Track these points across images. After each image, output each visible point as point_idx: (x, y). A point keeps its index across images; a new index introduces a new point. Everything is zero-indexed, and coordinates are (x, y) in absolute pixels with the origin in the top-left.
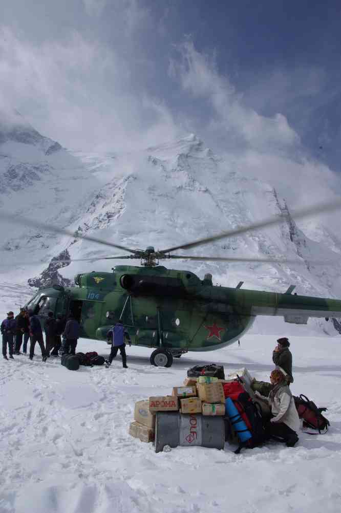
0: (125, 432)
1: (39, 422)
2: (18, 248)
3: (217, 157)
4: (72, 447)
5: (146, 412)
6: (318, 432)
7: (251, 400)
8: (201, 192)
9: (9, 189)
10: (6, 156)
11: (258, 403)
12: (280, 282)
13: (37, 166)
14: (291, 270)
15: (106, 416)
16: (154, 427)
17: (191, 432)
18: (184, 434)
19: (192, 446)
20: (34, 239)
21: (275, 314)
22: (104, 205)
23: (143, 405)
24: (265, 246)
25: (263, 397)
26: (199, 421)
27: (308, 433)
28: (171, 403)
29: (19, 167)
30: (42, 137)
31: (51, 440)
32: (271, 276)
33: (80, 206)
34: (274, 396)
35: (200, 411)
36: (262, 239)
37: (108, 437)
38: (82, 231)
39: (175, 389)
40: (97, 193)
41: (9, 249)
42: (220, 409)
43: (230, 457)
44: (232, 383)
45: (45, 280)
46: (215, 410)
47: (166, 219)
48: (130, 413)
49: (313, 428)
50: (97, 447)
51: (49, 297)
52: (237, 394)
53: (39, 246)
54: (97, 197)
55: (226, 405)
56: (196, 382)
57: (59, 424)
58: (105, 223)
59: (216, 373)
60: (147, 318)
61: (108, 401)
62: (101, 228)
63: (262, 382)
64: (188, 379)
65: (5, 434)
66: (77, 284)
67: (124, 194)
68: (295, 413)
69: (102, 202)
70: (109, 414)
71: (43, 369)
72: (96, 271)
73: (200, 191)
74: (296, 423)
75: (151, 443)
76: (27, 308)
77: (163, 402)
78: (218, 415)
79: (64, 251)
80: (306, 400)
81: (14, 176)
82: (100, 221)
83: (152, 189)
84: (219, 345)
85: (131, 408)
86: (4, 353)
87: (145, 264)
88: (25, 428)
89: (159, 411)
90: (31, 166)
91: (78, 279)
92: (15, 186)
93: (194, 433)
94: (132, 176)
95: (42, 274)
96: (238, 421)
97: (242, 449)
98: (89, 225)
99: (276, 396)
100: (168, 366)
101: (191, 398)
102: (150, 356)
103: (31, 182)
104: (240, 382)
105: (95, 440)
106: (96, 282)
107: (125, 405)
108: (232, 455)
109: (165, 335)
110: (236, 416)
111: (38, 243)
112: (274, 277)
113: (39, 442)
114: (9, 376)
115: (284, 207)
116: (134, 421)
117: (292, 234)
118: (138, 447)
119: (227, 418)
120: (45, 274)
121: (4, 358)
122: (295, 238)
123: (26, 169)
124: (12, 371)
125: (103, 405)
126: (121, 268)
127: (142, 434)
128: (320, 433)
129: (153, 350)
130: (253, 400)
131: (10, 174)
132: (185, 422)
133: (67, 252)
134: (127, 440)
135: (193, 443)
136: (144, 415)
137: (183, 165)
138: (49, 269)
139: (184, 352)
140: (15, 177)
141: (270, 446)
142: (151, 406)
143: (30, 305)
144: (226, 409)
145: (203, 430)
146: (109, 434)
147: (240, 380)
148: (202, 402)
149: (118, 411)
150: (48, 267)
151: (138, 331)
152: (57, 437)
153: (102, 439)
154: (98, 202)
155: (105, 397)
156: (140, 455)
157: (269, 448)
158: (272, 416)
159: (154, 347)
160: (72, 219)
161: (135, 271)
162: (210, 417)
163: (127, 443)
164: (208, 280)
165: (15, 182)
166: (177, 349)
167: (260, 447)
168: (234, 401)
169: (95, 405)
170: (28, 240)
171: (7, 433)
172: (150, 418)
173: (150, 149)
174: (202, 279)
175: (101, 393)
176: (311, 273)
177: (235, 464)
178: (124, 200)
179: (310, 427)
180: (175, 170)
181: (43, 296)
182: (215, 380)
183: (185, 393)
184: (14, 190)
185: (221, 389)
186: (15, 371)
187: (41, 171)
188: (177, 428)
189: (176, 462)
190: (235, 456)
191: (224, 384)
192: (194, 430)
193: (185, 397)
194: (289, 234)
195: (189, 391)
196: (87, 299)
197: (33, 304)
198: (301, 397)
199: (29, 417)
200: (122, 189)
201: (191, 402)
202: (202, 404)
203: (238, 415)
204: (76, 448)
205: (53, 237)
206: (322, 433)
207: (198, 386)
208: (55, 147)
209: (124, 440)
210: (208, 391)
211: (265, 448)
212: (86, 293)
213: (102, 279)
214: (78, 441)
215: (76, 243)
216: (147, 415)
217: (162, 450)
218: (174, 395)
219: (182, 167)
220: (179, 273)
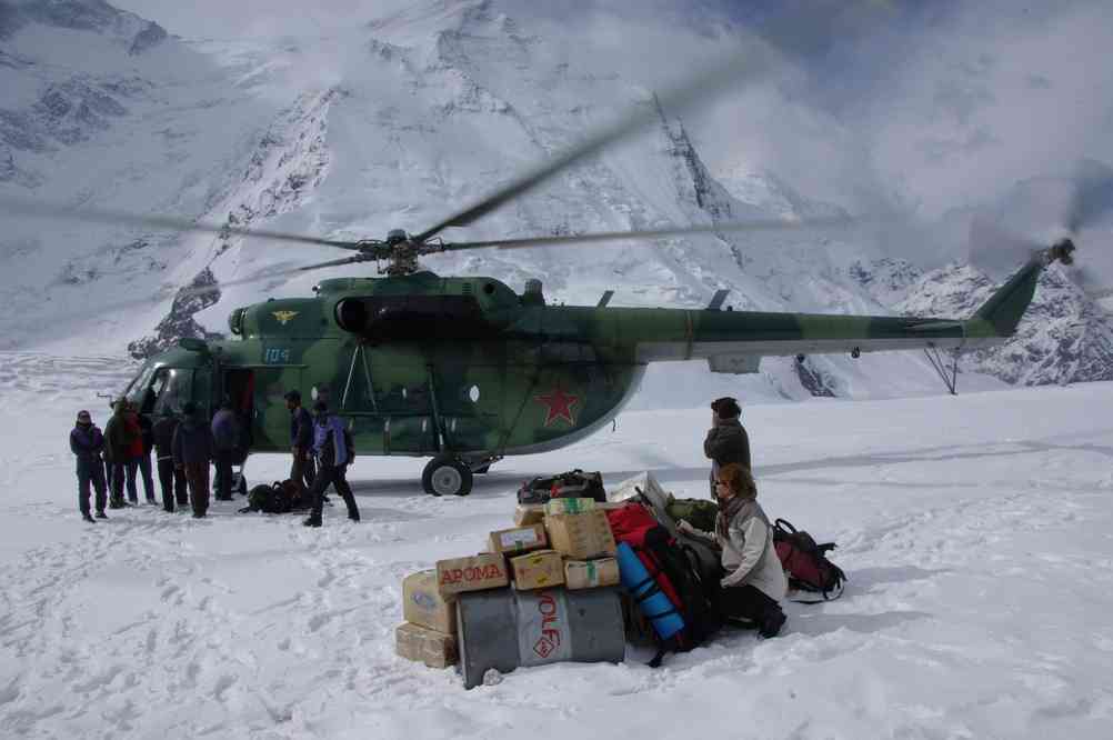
0: (386, 649)
1: (177, 655)
2: (96, 276)
3: (523, 33)
4: (263, 702)
5: (429, 597)
6: (823, 599)
7: (674, 545)
8: (495, 114)
9: (51, 141)
10: (31, 63)
11: (690, 549)
12: (682, 296)
13: (114, 82)
14: (703, 268)
15: (336, 620)
16: (454, 631)
17: (545, 632)
18: (529, 638)
19: (552, 662)
20: (129, 252)
21: (687, 357)
22: (282, 160)
23: (422, 582)
24: (644, 221)
25: (699, 533)
26: (561, 602)
27: (801, 602)
28: (490, 570)
29: (68, 86)
30: (115, 12)
31: (210, 694)
32: (662, 285)
33: (227, 167)
34: (728, 526)
35: (562, 582)
36: (636, 206)
37: (346, 669)
38: (238, 223)
39: (496, 536)
40: (263, 134)
41: (75, 281)
42: (607, 571)
43: (644, 677)
44: (627, 508)
45: (168, 341)
46: (596, 576)
47: (424, 180)
48: (392, 605)
49: (809, 591)
50: (324, 695)
51: (174, 368)
52: (640, 533)
53: (143, 267)
54: (264, 143)
55: (620, 560)
56: (542, 515)
57: (225, 650)
58: (288, 201)
59: (586, 490)
60: (404, 392)
61: (338, 584)
62: (279, 212)
63: (690, 500)
64: (523, 509)
65: (94, 694)
66: (236, 333)
67: (325, 132)
68: (775, 561)
69: (278, 153)
70: (344, 613)
71: (179, 531)
72: (275, 298)
73: (493, 111)
74: (776, 584)
75: (451, 669)
76: (124, 398)
77: (470, 569)
78: (604, 584)
79: (203, 272)
80: (790, 532)
81: (59, 109)
82: (276, 198)
83: (385, 116)
84: (575, 434)
85: (394, 593)
86: (85, 507)
87: (390, 270)
88: (143, 674)
89: (463, 592)
90: (96, 82)
91: (238, 322)
92: (65, 132)
93: (551, 632)
94: (338, 89)
95: (156, 329)
96: (651, 592)
97: (664, 657)
98: (252, 208)
99: (733, 524)
100: (464, 491)
101: (536, 553)
102: (420, 476)
103: (104, 122)
104: (643, 504)
105: (318, 679)
106: (280, 323)
107: (379, 588)
108: (648, 671)
109: (451, 425)
110: (644, 583)
111: (138, 259)
112: (668, 287)
113: (180, 702)
114: (98, 558)
115: (680, 133)
116: (406, 622)
117: (700, 191)
118: (423, 682)
119: (624, 590)
120: (165, 329)
121: (84, 518)
122: (708, 198)
123: (88, 90)
124: (104, 545)
125: (326, 594)
126: (333, 286)
127: (427, 650)
128: (826, 598)
129: (426, 460)
130: (678, 542)
131: (47, 104)
132: (528, 610)
133: (209, 274)
134: (393, 669)
135: (551, 656)
136: (426, 607)
137: (449, 55)
138: (173, 316)
139: (496, 460)
140: (63, 112)
141: (725, 640)
142: (442, 583)
143: (133, 392)
144: (620, 570)
145: (572, 623)
146: (349, 660)
147: (644, 497)
148: (564, 558)
149: (366, 605)
150: (170, 311)
151: (387, 424)
152: (224, 684)
153: (333, 674)
154: (267, 155)
155: (331, 577)
156: (430, 699)
157: (724, 644)
158: (723, 572)
159: (428, 455)
160: (213, 199)
161: (369, 287)
162: (586, 592)
163: (395, 676)
164: (534, 294)
165: (66, 123)
166: (478, 452)
167: (706, 646)
168: (635, 549)
169: (308, 599)
170: (116, 256)
171: (99, 691)
172: (442, 609)
173: (373, 25)
174: (520, 292)
175: (319, 567)
176: (745, 272)
177: (657, 693)
178: (325, 146)
179: (804, 588)
180: (435, 68)
181: (160, 368)
182: (588, 504)
183: (519, 543)
184: (66, 142)
185: (603, 524)
186: (111, 545)
187: (124, 93)
188: (511, 625)
189: (520, 705)
190: (653, 674)
191: (608, 512)
192: (551, 625)
193: (520, 552)
194: (695, 192)
195: (530, 536)
196: (263, 361)
197: (138, 390)
198: (778, 525)
199: (151, 646)
200: (318, 119)
201: (537, 561)
202: (564, 565)
203: (648, 580)
204: (273, 704)
205: (173, 242)
206: (831, 598)
207: (548, 521)
208: (152, 34)
209: (386, 669)
210: (575, 532)
211: (716, 647)
212: (261, 350)
213: (292, 314)
214: (277, 687)
215: (225, 253)
216: (434, 606)
217: (480, 682)
218: (493, 551)
219: (449, 60)
220: (466, 284)
